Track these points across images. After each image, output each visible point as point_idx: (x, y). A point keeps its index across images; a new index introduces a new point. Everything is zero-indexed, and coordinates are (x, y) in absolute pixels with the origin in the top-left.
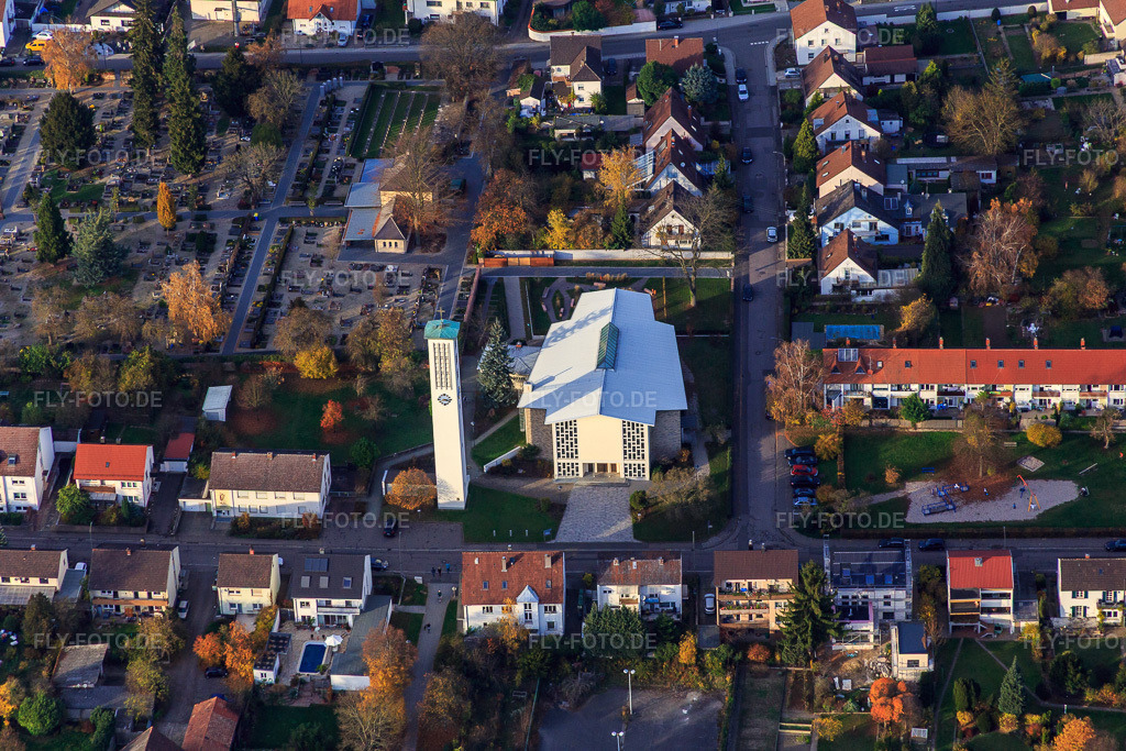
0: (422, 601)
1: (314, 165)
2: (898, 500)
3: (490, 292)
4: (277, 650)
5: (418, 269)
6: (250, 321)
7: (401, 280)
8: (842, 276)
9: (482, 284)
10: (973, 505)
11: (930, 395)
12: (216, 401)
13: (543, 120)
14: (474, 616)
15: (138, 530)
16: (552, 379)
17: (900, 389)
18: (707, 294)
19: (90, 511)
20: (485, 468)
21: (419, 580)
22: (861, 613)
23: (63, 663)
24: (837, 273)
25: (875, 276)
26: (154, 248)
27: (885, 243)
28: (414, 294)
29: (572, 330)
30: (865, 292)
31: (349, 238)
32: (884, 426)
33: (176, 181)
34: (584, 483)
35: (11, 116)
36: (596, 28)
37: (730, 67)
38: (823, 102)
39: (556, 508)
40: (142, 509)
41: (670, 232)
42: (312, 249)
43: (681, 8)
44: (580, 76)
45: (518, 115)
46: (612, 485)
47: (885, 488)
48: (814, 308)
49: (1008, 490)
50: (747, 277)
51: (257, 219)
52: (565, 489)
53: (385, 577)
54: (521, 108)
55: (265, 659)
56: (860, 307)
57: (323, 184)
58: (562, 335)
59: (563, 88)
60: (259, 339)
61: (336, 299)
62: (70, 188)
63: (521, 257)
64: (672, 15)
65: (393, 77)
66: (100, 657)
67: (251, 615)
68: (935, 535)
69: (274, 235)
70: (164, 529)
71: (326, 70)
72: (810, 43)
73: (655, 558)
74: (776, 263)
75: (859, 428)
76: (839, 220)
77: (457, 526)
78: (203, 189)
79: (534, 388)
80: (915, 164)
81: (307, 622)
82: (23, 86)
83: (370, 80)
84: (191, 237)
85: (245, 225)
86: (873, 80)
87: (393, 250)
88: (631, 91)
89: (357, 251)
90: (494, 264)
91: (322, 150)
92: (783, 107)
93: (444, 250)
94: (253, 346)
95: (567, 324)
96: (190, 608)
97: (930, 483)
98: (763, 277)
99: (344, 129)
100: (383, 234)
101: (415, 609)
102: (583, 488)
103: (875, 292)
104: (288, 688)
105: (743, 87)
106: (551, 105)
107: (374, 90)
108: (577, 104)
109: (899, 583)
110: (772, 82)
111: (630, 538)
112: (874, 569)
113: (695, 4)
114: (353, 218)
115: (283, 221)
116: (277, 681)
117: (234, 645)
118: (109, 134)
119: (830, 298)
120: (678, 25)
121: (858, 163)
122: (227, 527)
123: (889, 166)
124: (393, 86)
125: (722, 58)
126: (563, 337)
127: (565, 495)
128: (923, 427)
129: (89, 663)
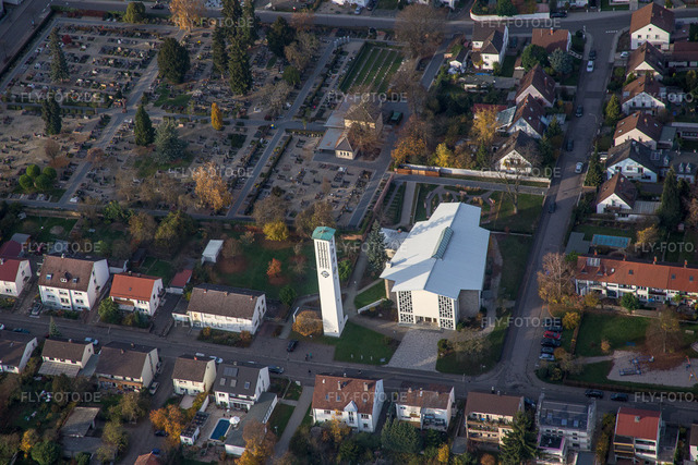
0: (296, 398)
1: (316, 95)
2: (607, 362)
3: (396, 189)
4: (198, 424)
5: (357, 171)
6: (250, 196)
7: (346, 178)
8: (611, 203)
9: (392, 186)
10: (653, 372)
11: (644, 293)
12: (212, 250)
13: (462, 75)
14: (319, 415)
15: (144, 330)
16: (405, 260)
17: (625, 287)
18: (527, 206)
19: (117, 316)
20: (359, 311)
21: (298, 383)
22: (556, 443)
23: (71, 418)
24: (607, 202)
25: (632, 205)
26: (208, 142)
27: (648, 181)
28: (352, 187)
29: (426, 228)
30: (623, 215)
31: (321, 147)
32: (611, 309)
33: (234, 98)
34: (416, 328)
35: (151, 44)
36: (510, 15)
37: (588, 47)
38: (635, 78)
39: (394, 343)
40: (149, 317)
41: (512, 162)
42: (299, 151)
43: (568, 4)
44: (487, 50)
45: (446, 72)
46: (432, 331)
47: (600, 353)
48: (591, 222)
49: (680, 364)
50: (556, 195)
51: (274, 128)
52: (404, 330)
53: (280, 379)
54: (450, 66)
55: (188, 430)
56: (619, 223)
57: (318, 108)
58: (419, 231)
59: (477, 56)
60: (250, 210)
61: (304, 187)
62: (171, 96)
63: (420, 170)
64: (562, 8)
65: (380, 38)
66: (93, 417)
67: (192, 396)
68: (623, 391)
69: (280, 139)
70: (160, 332)
71: (342, 31)
72: (639, 36)
73: (434, 390)
74: (577, 187)
75: (595, 308)
76: (618, 164)
77: (332, 348)
78: (247, 104)
79: (393, 265)
80: (683, 128)
81: (223, 405)
82: (164, 23)
83: (367, 39)
84: (231, 136)
85: (265, 131)
86: (676, 64)
87: (346, 157)
88: (518, 61)
89: (326, 155)
90: (404, 172)
91: (324, 84)
92: (612, 79)
93: (377, 160)
94: (246, 214)
95: (425, 223)
96: (159, 387)
97: (631, 353)
98: (566, 197)
99: (343, 71)
100: (341, 147)
101: (291, 403)
102: (415, 331)
103: (630, 216)
104: (200, 449)
105: (590, 63)
106: (470, 65)
107: (367, 45)
108: (484, 67)
109: (582, 427)
110: (611, 60)
111: (433, 369)
112: (567, 416)
113: (577, 2)
114: (328, 133)
115: (287, 131)
116: (194, 443)
117: (170, 419)
118: (203, 61)
119: (601, 216)
120: (564, 15)
121: (640, 126)
122: (197, 334)
123: (665, 128)
124: (379, 44)
125: (585, 41)
126: (420, 232)
127: (402, 335)
128: (635, 313)
129: (85, 421)
